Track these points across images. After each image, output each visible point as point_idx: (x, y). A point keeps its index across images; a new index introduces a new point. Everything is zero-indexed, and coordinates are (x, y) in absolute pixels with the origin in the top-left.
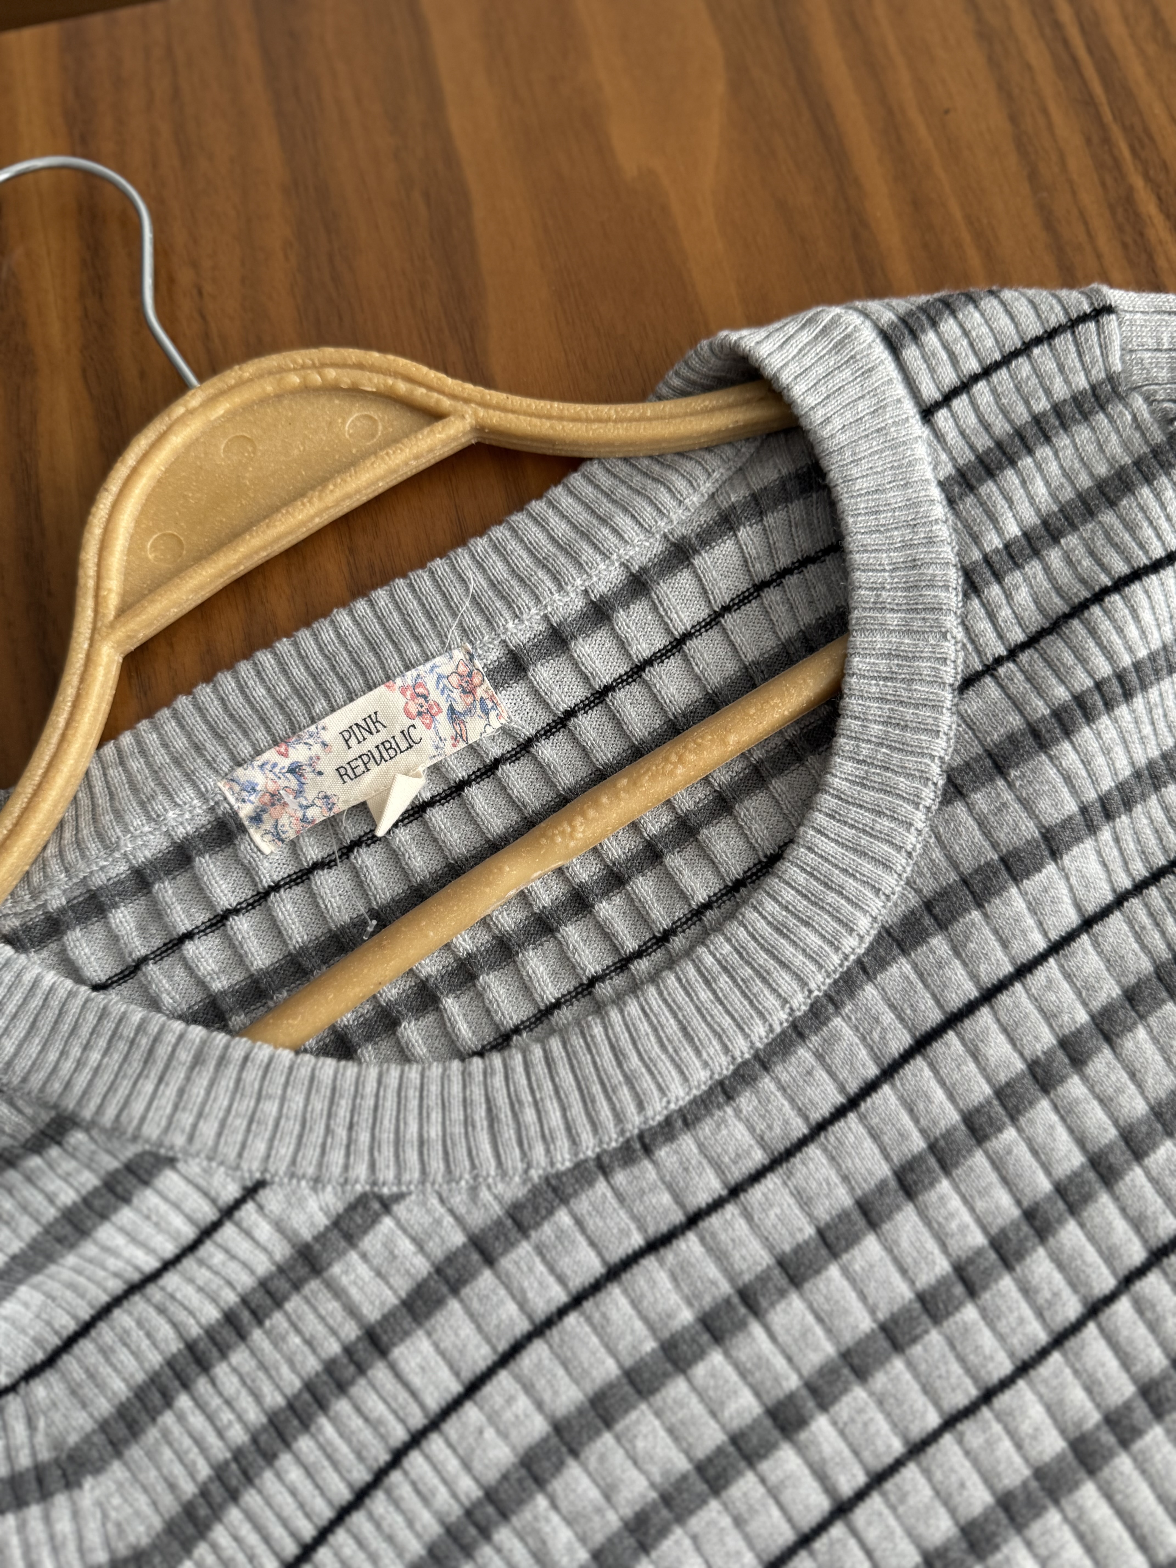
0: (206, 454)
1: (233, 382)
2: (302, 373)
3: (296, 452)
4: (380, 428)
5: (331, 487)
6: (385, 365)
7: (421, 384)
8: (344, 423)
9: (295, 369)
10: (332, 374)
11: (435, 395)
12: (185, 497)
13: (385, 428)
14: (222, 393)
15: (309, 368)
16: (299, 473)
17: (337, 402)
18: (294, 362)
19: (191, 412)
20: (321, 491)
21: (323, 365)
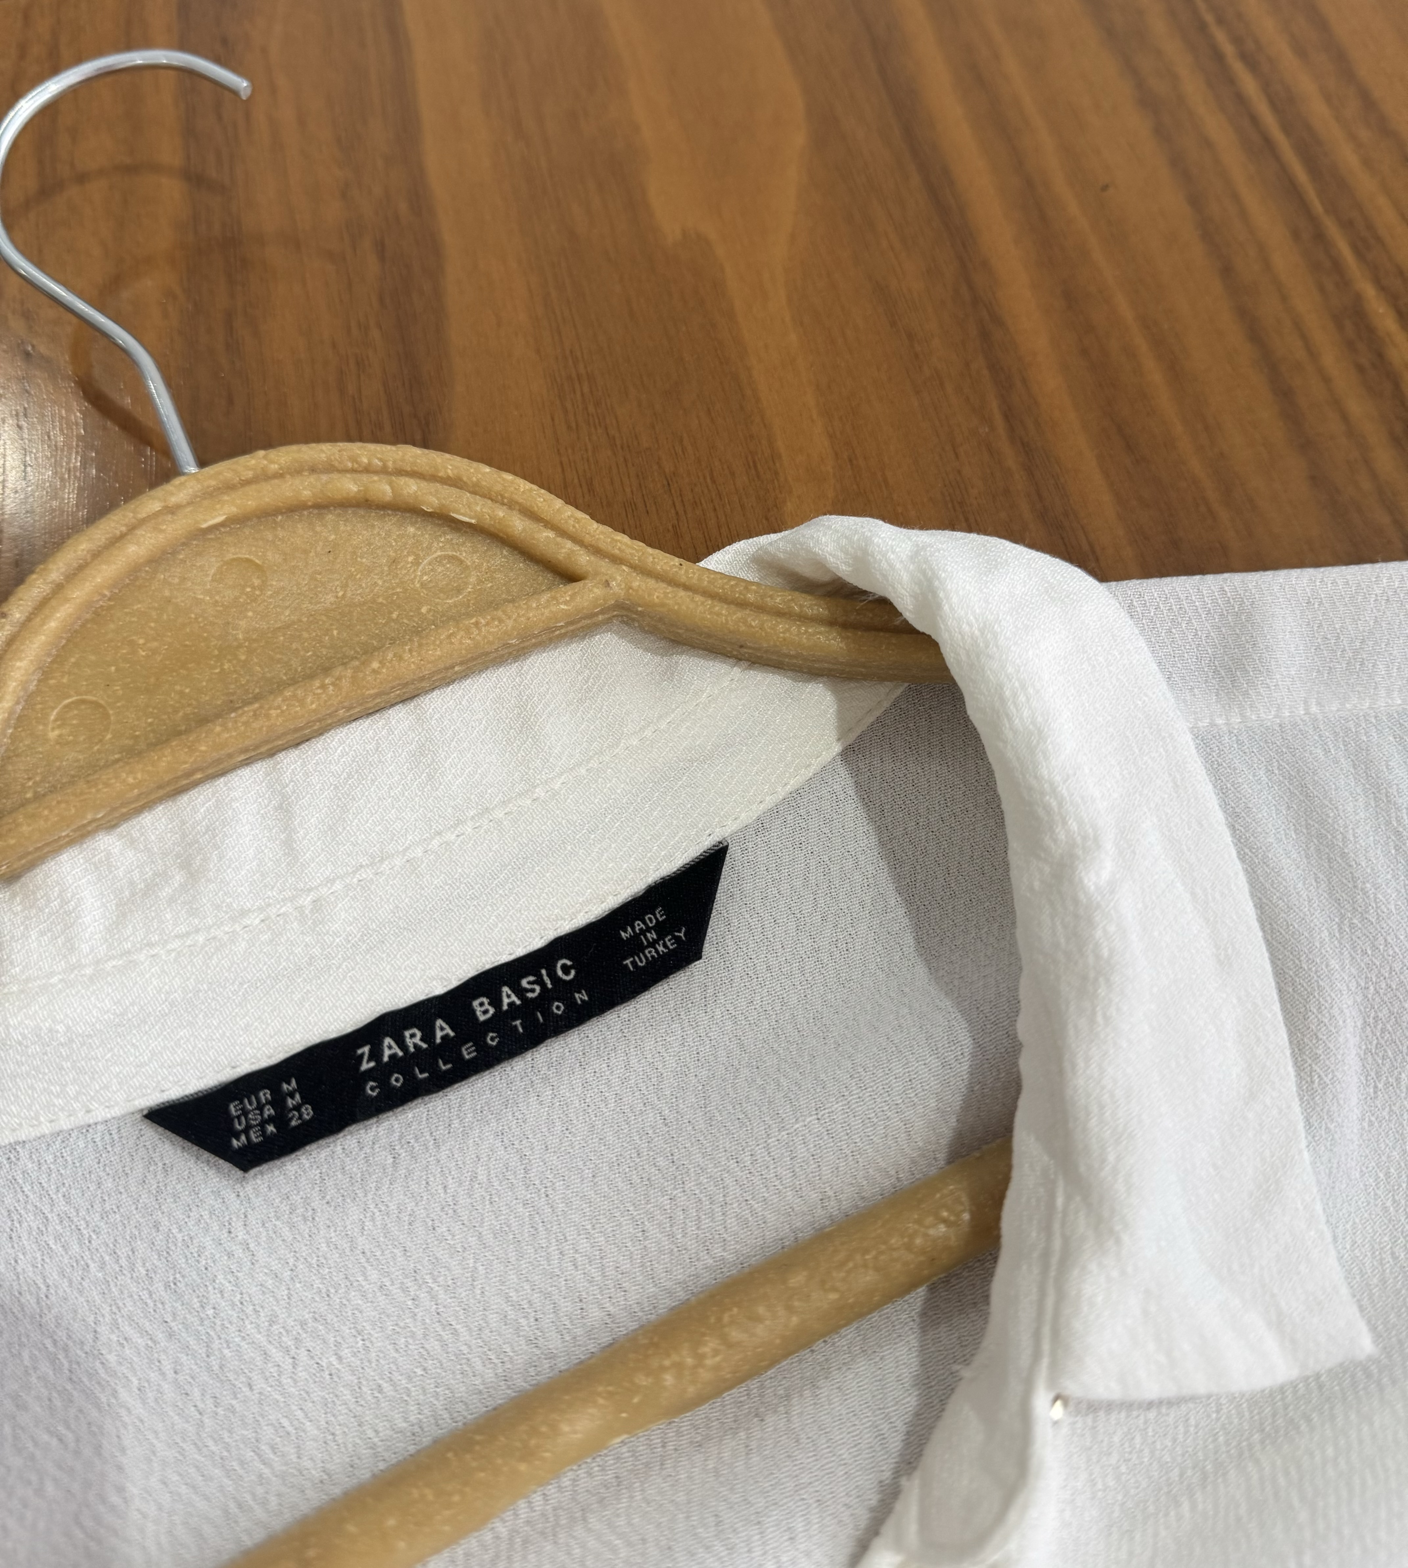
0: (183, 579)
1: (250, 474)
2: (365, 478)
3: (330, 598)
4: (473, 579)
5: (375, 665)
6: (498, 488)
7: (548, 524)
8: (416, 563)
9: (353, 471)
10: (411, 488)
11: (569, 544)
12: (132, 643)
13: (480, 581)
14: (229, 487)
15: (376, 472)
16: (328, 631)
17: (411, 530)
18: (354, 459)
19: (171, 510)
20: (356, 670)
21: (400, 472)
